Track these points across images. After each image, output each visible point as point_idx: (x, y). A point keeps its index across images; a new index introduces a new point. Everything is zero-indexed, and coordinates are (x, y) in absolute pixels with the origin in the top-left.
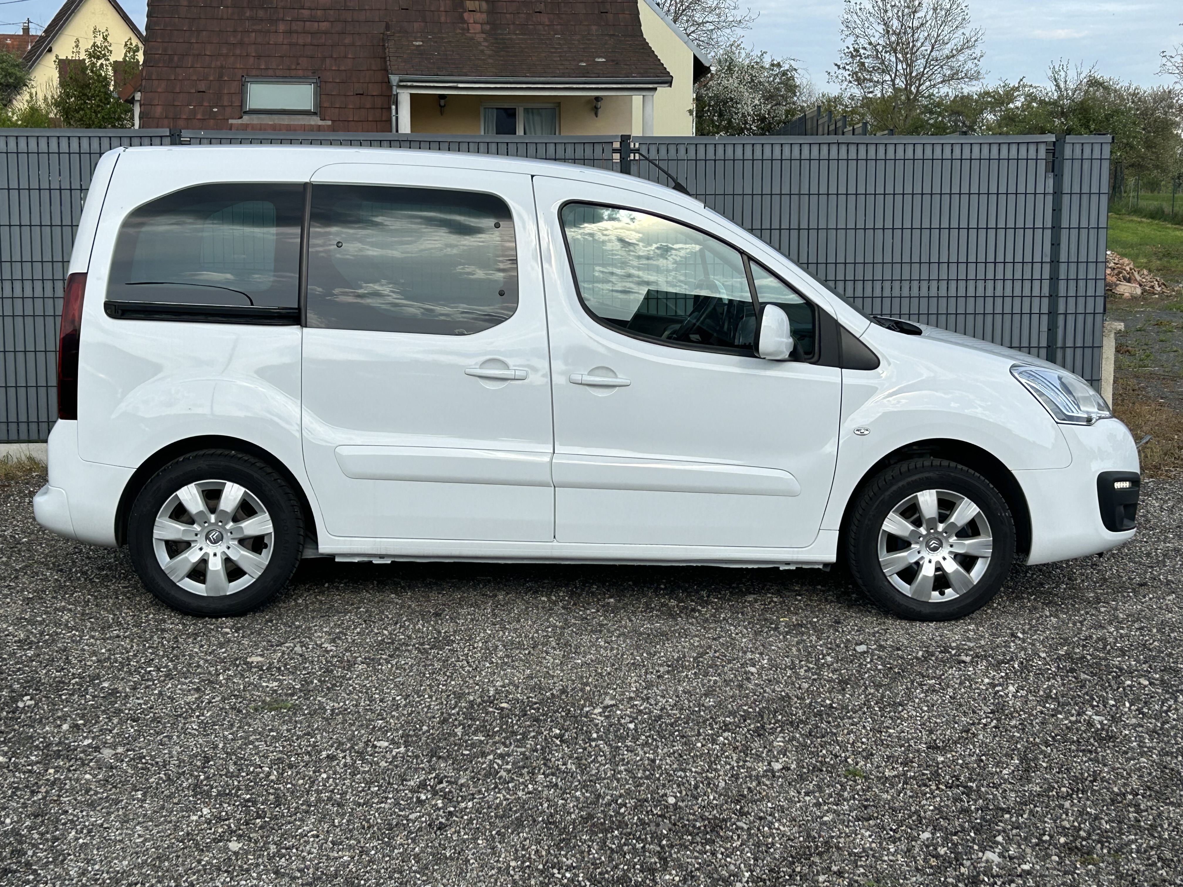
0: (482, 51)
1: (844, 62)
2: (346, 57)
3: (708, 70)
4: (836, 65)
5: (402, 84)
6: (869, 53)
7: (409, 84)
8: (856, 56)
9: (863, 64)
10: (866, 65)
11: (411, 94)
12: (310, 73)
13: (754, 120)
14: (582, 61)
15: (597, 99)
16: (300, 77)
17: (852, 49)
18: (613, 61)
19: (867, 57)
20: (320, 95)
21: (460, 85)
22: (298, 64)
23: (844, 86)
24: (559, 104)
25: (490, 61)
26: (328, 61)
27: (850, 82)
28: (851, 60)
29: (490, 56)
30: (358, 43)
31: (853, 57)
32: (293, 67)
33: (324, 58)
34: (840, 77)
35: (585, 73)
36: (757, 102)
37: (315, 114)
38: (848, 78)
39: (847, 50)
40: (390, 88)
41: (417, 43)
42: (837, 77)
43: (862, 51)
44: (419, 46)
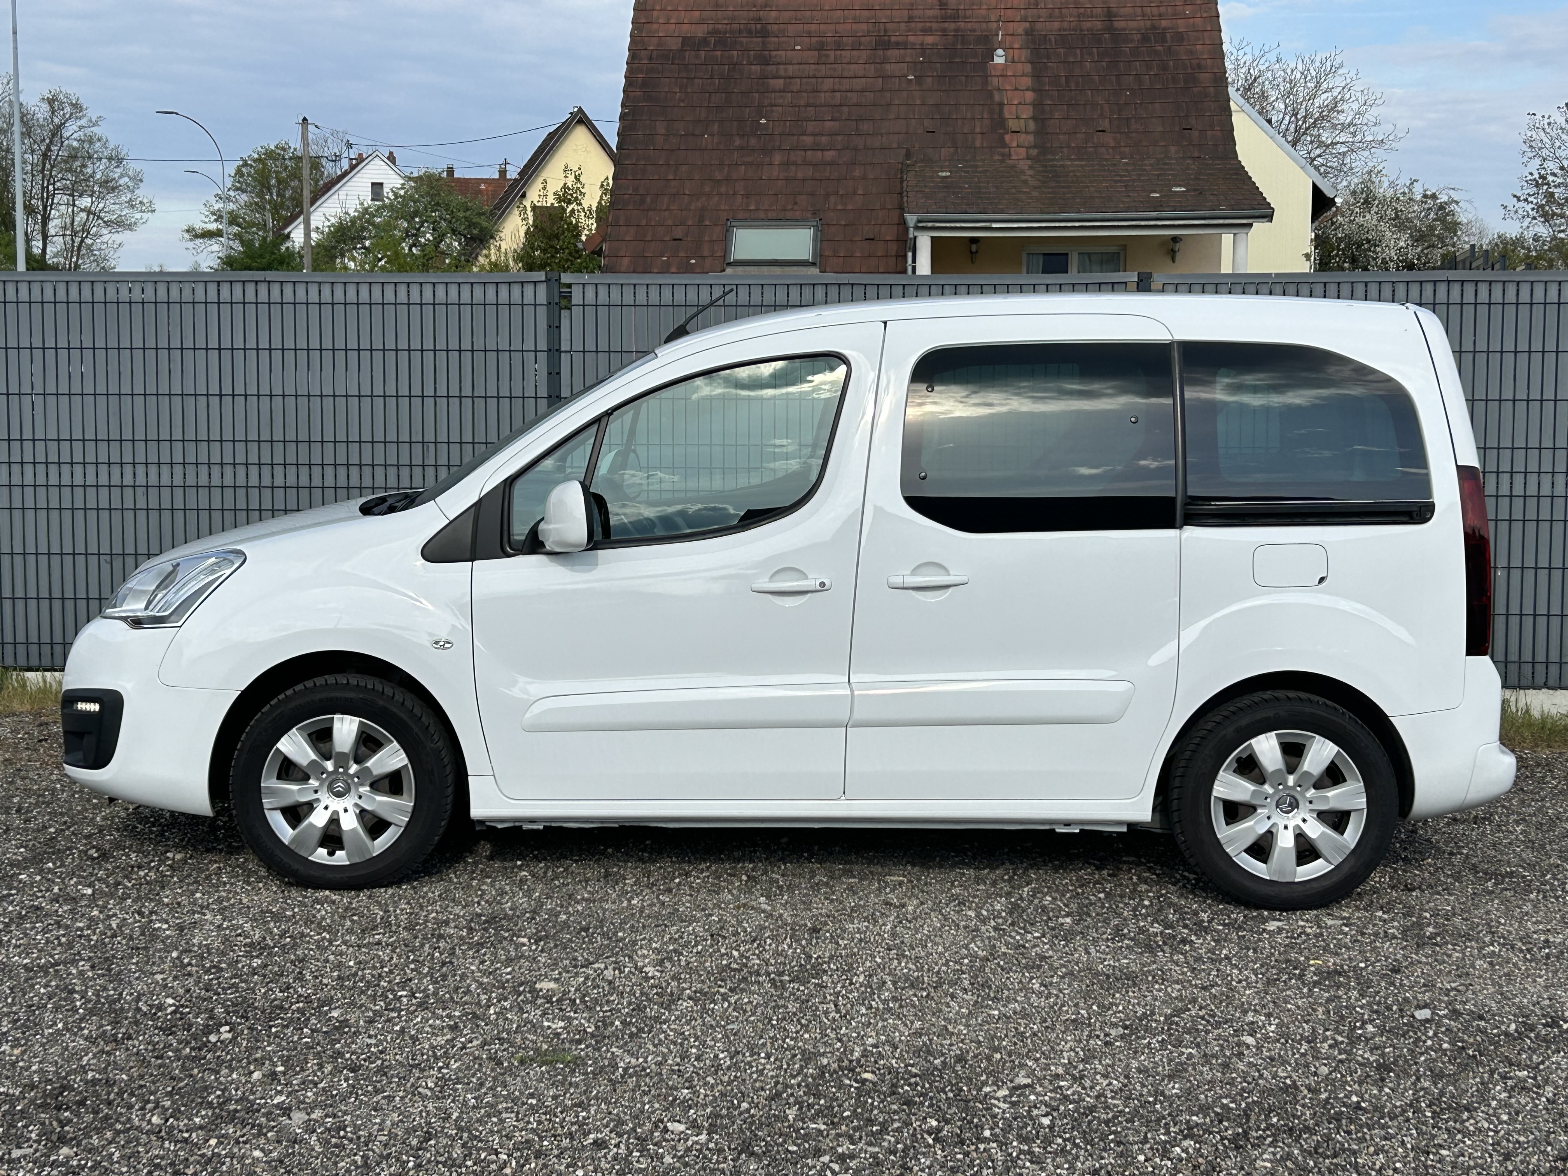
0: (1025, 182)
1: (1529, 191)
2: (855, 193)
3: (1332, 202)
4: (1515, 196)
5: (921, 225)
6: (1561, 180)
7: (930, 224)
8: (1543, 184)
9: (1552, 195)
10: (1556, 195)
11: (932, 238)
12: (809, 215)
13: (1398, 267)
14: (1155, 192)
15: (1175, 239)
16: (797, 220)
17: (1536, 176)
18: (1195, 190)
19: (1558, 186)
20: (821, 241)
21: (994, 225)
22: (796, 203)
23: (1525, 224)
24: (1124, 247)
25: (1035, 194)
26: (832, 199)
27: (1534, 218)
28: (1535, 189)
29: (1035, 188)
30: (871, 176)
31: (1537, 185)
32: (789, 208)
33: (827, 196)
34: (1520, 212)
35: (1157, 206)
36: (1402, 244)
37: (814, 264)
38: (1531, 213)
39: (1530, 177)
40: (907, 229)
41: (944, 174)
42: (1516, 212)
43: (1550, 178)
44: (946, 177)
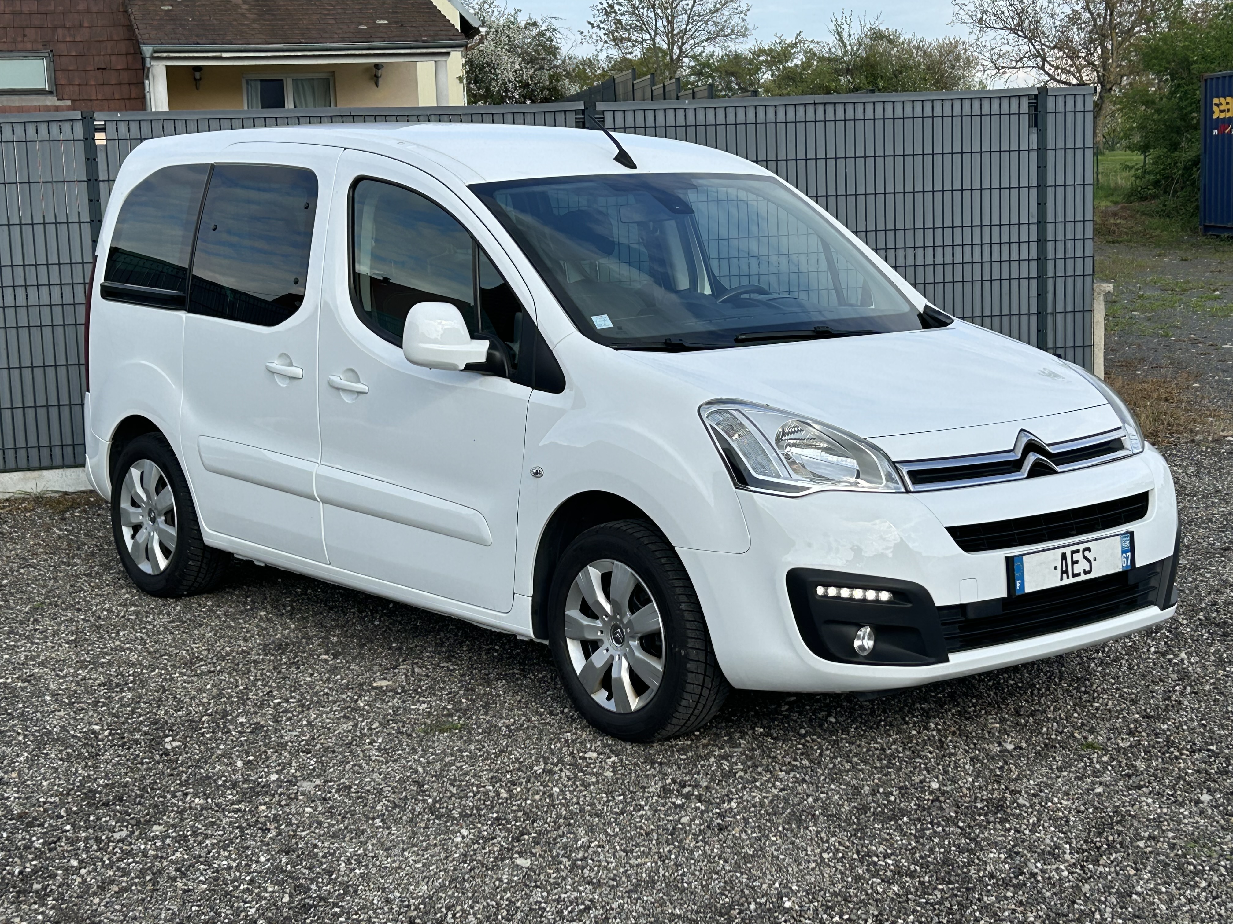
0: (243, 15)
1: (600, 18)
2: (81, 26)
3: (477, 31)
4: (589, 23)
5: (156, 55)
6: (626, 9)
7: (165, 55)
8: (611, 13)
9: (619, 22)
10: (624, 22)
11: (167, 67)
12: (40, 46)
13: (516, 87)
14: (361, 24)
15: (377, 66)
16: (29, 51)
17: (605, 5)
18: (397, 23)
19: (623, 14)
20: (54, 70)
21: (225, 55)
22: (25, 36)
23: (599, 47)
24: (333, 73)
25: (255, 26)
26: (60, 31)
27: (606, 42)
28: (605, 17)
29: (254, 21)
30: (94, 9)
31: (607, 14)
32: (19, 39)
33: (55, 28)
34: (594, 36)
35: (367, 37)
36: (517, 67)
37: (51, 93)
38: (603, 37)
39: (600, 7)
40: (143, 60)
41: (166, 8)
42: (591, 37)
43: (617, 7)
44: (168, 11)
